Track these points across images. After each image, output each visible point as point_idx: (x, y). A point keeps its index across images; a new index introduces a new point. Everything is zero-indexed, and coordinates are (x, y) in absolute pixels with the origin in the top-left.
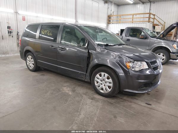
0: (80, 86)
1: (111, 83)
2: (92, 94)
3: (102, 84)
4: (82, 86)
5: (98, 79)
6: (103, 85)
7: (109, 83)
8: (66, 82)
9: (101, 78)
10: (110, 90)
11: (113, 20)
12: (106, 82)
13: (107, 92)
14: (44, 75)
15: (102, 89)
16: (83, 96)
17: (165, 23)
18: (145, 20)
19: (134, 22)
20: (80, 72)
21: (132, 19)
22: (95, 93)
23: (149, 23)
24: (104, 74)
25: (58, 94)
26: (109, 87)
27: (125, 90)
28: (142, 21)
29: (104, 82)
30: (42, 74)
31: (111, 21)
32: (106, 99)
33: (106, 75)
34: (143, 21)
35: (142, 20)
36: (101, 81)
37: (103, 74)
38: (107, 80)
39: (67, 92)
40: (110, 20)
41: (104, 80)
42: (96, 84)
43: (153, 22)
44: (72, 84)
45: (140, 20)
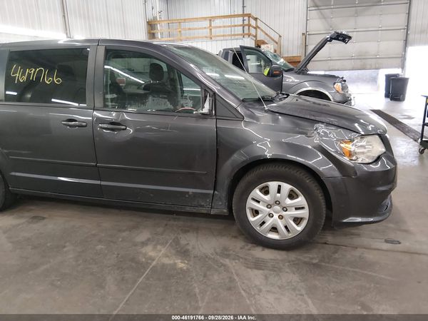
0: (188, 231)
1: (303, 208)
2: (241, 248)
3: (271, 216)
4: (197, 230)
5: (259, 202)
6: (276, 216)
7: (296, 209)
8: (135, 227)
9: (267, 198)
10: (299, 229)
11: (162, 34)
12: (285, 209)
13: (290, 235)
14: (44, 218)
15: (274, 229)
16: (224, 262)
17: (280, 36)
18: (236, 33)
19: (214, 36)
20: (191, 191)
21: (208, 30)
22: (250, 245)
23: (249, 39)
24: (280, 186)
25: (147, 278)
26: (297, 220)
27: (344, 221)
28: (229, 35)
29: (277, 208)
30: (32, 214)
31: (156, 36)
32: (293, 256)
33: (286, 187)
34: (231, 35)
35: (228, 31)
36: (269, 206)
37: (273, 185)
38: (289, 201)
39: (166, 261)
40: (154, 34)
41: (277, 203)
42: (251, 219)
43: (256, 36)
44: (160, 230)
45: (224, 32)
